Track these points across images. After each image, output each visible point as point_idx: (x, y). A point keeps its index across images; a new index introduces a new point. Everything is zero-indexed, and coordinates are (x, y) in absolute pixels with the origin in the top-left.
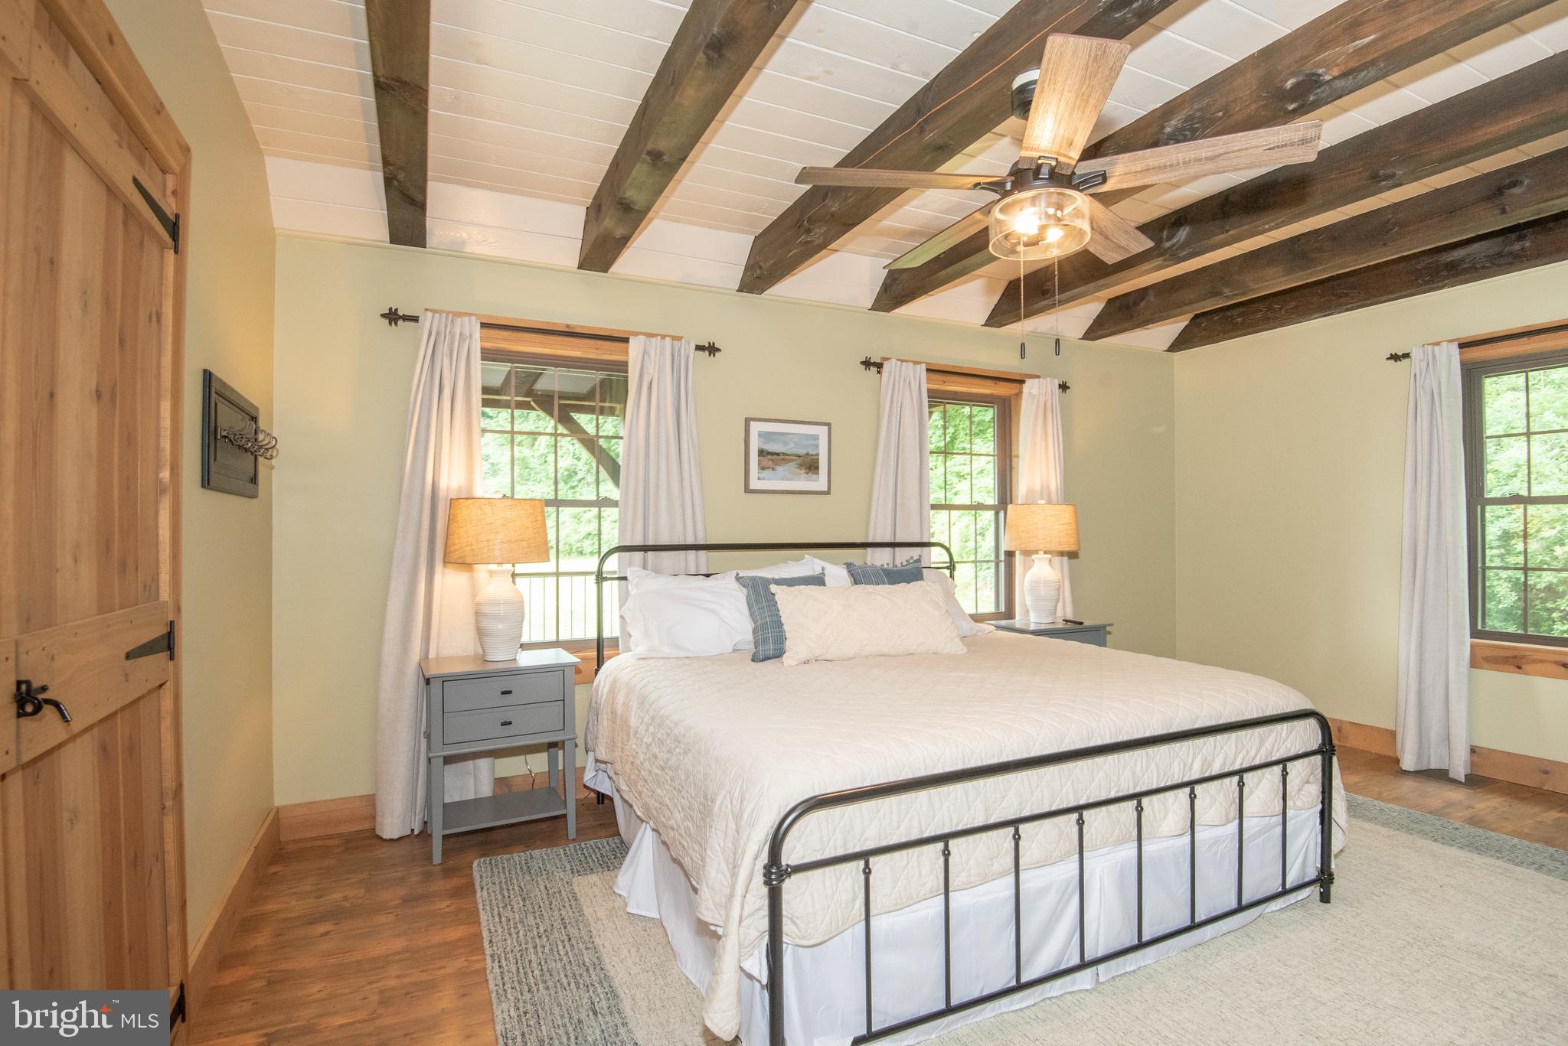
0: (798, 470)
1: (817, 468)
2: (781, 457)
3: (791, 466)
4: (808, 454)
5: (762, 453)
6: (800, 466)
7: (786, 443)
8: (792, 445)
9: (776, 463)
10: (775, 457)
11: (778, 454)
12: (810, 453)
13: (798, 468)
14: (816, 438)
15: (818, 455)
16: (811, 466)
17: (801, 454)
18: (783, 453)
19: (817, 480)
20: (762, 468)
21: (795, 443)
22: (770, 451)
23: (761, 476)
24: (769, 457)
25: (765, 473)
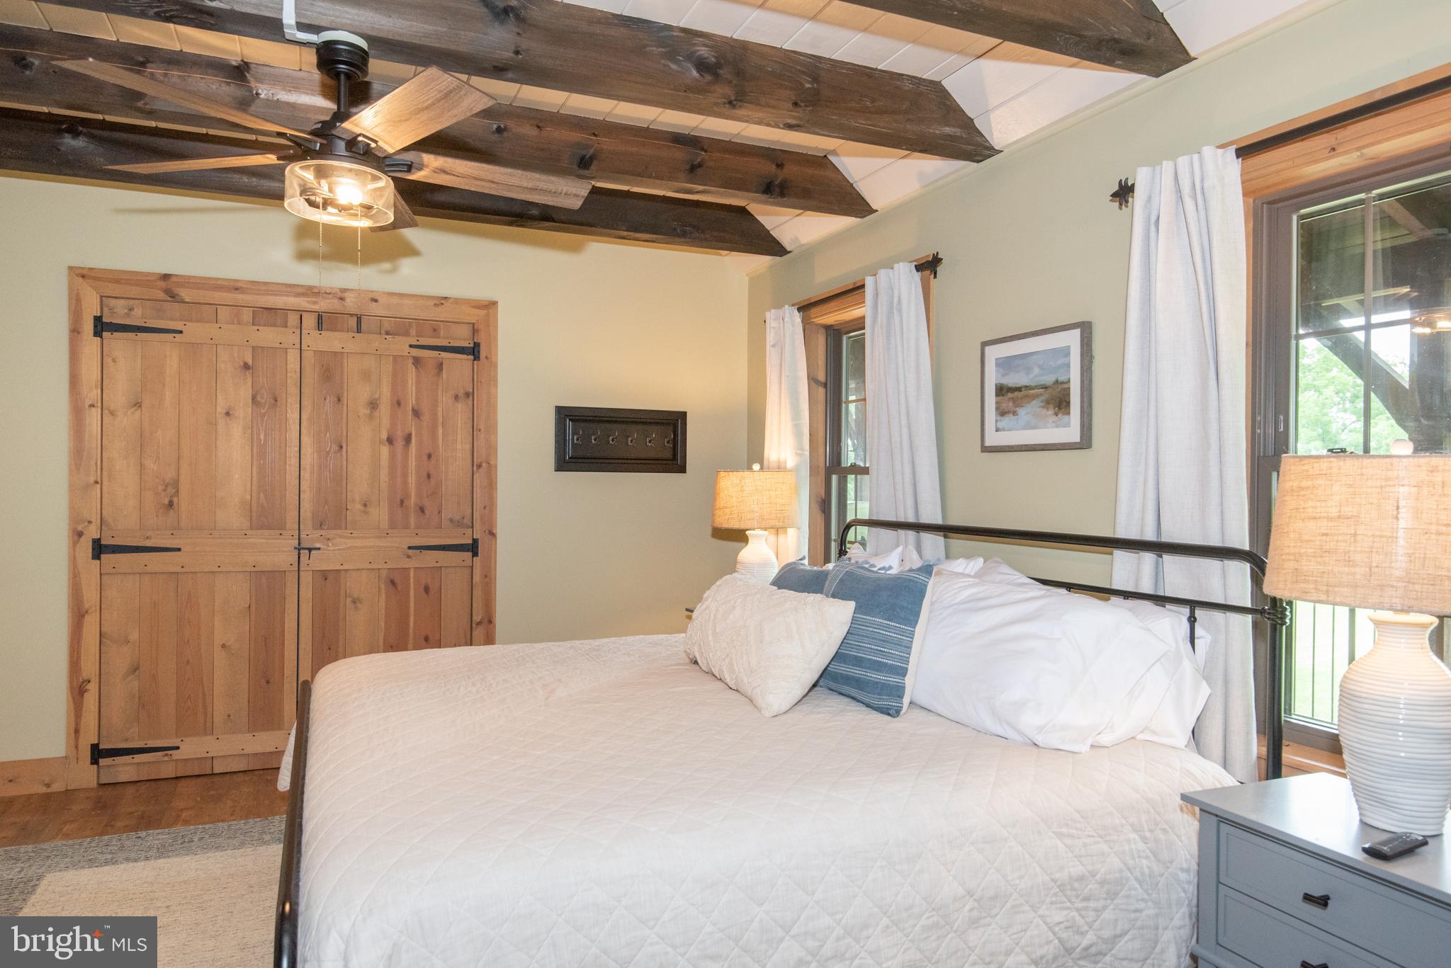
0: (1045, 410)
1: (1068, 403)
2: (1024, 393)
3: (1035, 406)
4: (1057, 382)
5: (1001, 390)
6: (1048, 403)
7: (1028, 370)
8: (1036, 371)
9: (1018, 403)
10: (1016, 394)
11: (1019, 389)
12: (1060, 379)
13: (1043, 407)
14: (1066, 352)
15: (1069, 381)
16: (1060, 402)
17: (1048, 384)
18: (1026, 387)
19: (1068, 425)
20: (1002, 413)
21: (1040, 367)
22: (1010, 385)
23: (1000, 425)
24: (1010, 395)
25: (1007, 421)
